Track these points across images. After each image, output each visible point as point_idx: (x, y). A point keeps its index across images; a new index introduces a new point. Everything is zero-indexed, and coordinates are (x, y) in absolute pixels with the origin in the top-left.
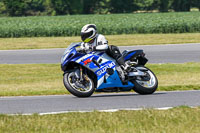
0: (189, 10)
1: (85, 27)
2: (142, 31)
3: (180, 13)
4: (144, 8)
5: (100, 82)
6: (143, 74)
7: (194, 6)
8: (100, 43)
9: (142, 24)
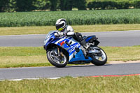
0: (71, 10)
1: (59, 20)
2: (38, 24)
3: (65, 12)
4: (40, 8)
5: (71, 57)
6: (97, 51)
7: (75, 7)
8: (69, 31)
9: (38, 20)
